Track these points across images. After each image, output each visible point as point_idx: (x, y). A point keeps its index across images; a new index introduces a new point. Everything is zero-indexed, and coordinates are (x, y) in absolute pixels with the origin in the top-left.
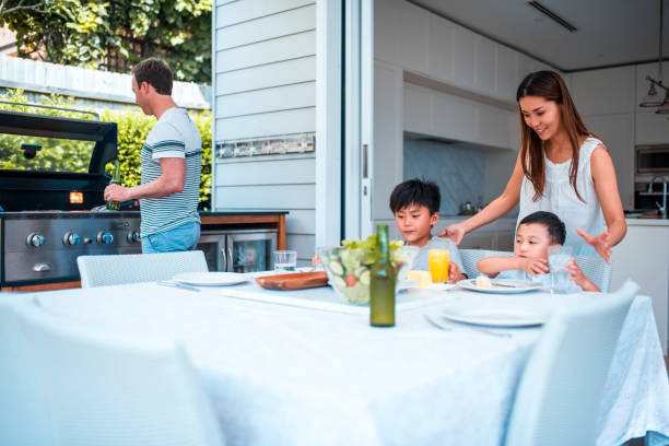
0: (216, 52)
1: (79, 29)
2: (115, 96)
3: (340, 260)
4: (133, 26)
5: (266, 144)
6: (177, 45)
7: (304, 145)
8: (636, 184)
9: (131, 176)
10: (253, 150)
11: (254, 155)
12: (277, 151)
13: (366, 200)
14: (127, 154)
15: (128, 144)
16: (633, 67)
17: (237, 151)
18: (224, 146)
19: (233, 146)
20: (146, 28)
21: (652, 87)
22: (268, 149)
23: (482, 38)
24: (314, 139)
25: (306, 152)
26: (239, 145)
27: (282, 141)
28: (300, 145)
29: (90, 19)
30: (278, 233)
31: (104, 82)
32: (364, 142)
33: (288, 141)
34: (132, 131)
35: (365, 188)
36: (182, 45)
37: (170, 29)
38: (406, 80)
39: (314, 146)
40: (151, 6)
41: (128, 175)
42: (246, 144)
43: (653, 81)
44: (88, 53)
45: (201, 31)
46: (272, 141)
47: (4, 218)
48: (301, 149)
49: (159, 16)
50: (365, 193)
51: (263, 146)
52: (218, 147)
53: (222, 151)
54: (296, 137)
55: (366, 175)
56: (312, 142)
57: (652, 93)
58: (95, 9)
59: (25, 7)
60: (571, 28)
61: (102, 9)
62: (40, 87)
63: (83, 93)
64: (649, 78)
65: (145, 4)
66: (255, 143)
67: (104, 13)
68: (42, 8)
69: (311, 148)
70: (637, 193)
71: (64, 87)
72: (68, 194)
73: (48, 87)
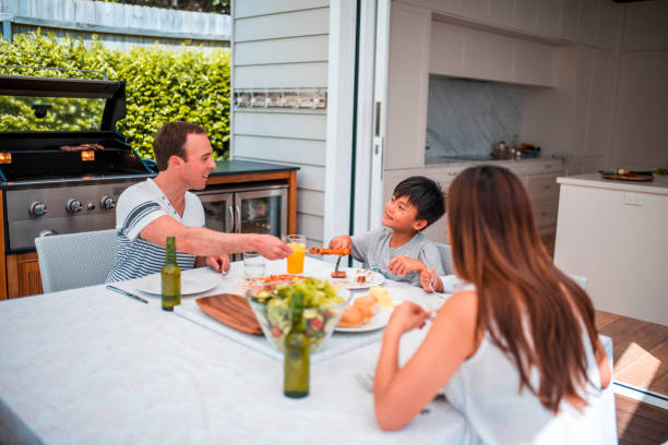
2: (146, 31)
5: (281, 97)
7: (316, 101)
9: (157, 117)
10: (268, 101)
11: (269, 107)
12: (290, 104)
13: (377, 159)
14: (152, 95)
15: (154, 85)
17: (253, 100)
18: (241, 94)
19: (249, 95)
22: (282, 101)
24: (326, 94)
25: (318, 108)
26: (256, 94)
27: (296, 95)
28: (312, 100)
30: (289, 189)
31: (134, 16)
32: (377, 100)
33: (300, 95)
34: (158, 70)
35: (377, 147)
38: (433, 19)
39: (326, 102)
41: (153, 116)
42: (262, 94)
46: (286, 94)
47: (5, 189)
48: (313, 105)
50: (377, 152)
51: (278, 98)
52: (236, 95)
53: (240, 100)
54: (308, 91)
55: (378, 133)
56: (324, 98)
66: (270, 95)
69: (322, 105)
71: (93, 23)
72: (80, 152)
73: (78, 24)
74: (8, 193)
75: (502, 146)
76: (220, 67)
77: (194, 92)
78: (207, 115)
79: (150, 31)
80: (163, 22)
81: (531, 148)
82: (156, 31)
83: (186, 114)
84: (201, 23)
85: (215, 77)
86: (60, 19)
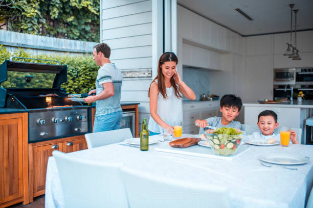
0: (102, 30)
1: (28, 15)
2: (47, 48)
3: (218, 139)
4: (51, 14)
5: (128, 73)
6: (70, 22)
7: (147, 74)
8: (274, 86)
12: (133, 76)
16: (272, 35)
20: (57, 14)
21: (289, 47)
22: (129, 75)
23: (212, 23)
24: (152, 71)
25: (148, 77)
27: (136, 72)
28: (144, 74)
29: (32, 11)
30: (136, 113)
31: (42, 41)
33: (139, 72)
36: (72, 21)
37: (67, 15)
38: (183, 43)
39: (151, 74)
40: (59, 4)
43: (289, 45)
44: (32, 27)
45: (80, 15)
46: (131, 72)
47: (29, 112)
48: (145, 75)
49: (62, 9)
51: (126, 73)
54: (143, 70)
56: (150, 72)
57: (288, 50)
58: (34, 6)
59: (3, 5)
60: (250, 19)
61: (37, 5)
62: (14, 44)
63: (33, 46)
64: (287, 44)
65: (56, 3)
66: (123, 72)
67: (39, 7)
68: (11, 6)
69: (150, 75)
70: (274, 90)
71: (24, 44)
72: (45, 98)
73: (17, 44)
74: (30, 114)
75: (204, 96)
76: (85, 63)
77: (75, 74)
78: (81, 85)
79: (49, 48)
80: (54, 44)
81: (216, 96)
82: (51, 48)
83: (72, 84)
84: (71, 45)
85: (84, 67)
86: (9, 41)
